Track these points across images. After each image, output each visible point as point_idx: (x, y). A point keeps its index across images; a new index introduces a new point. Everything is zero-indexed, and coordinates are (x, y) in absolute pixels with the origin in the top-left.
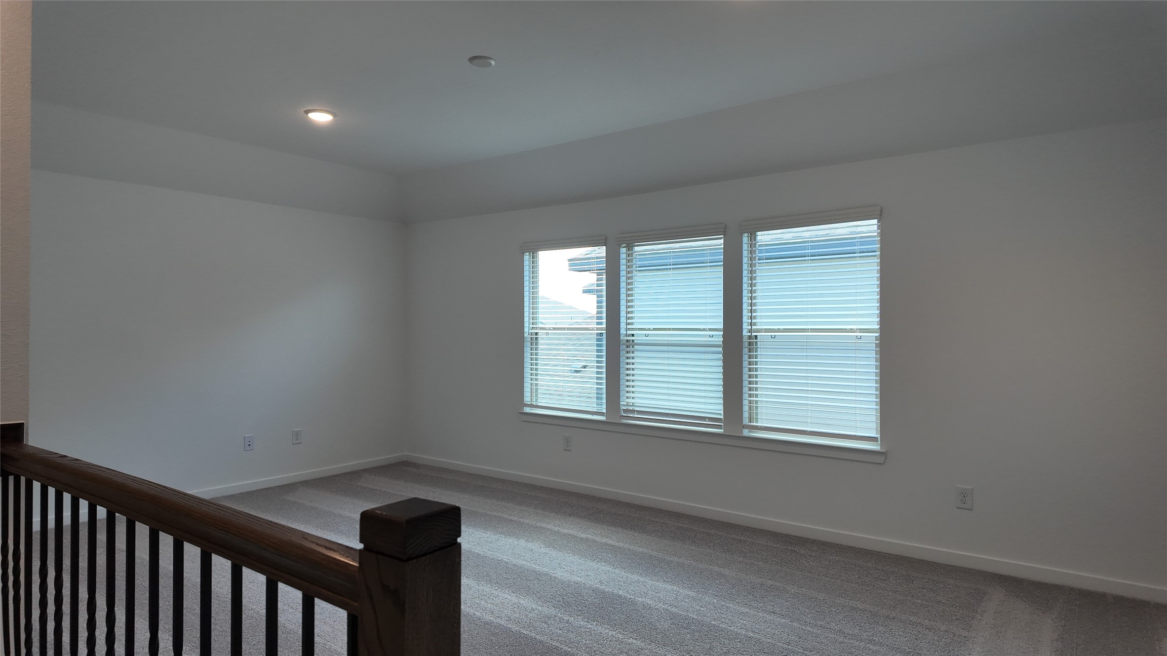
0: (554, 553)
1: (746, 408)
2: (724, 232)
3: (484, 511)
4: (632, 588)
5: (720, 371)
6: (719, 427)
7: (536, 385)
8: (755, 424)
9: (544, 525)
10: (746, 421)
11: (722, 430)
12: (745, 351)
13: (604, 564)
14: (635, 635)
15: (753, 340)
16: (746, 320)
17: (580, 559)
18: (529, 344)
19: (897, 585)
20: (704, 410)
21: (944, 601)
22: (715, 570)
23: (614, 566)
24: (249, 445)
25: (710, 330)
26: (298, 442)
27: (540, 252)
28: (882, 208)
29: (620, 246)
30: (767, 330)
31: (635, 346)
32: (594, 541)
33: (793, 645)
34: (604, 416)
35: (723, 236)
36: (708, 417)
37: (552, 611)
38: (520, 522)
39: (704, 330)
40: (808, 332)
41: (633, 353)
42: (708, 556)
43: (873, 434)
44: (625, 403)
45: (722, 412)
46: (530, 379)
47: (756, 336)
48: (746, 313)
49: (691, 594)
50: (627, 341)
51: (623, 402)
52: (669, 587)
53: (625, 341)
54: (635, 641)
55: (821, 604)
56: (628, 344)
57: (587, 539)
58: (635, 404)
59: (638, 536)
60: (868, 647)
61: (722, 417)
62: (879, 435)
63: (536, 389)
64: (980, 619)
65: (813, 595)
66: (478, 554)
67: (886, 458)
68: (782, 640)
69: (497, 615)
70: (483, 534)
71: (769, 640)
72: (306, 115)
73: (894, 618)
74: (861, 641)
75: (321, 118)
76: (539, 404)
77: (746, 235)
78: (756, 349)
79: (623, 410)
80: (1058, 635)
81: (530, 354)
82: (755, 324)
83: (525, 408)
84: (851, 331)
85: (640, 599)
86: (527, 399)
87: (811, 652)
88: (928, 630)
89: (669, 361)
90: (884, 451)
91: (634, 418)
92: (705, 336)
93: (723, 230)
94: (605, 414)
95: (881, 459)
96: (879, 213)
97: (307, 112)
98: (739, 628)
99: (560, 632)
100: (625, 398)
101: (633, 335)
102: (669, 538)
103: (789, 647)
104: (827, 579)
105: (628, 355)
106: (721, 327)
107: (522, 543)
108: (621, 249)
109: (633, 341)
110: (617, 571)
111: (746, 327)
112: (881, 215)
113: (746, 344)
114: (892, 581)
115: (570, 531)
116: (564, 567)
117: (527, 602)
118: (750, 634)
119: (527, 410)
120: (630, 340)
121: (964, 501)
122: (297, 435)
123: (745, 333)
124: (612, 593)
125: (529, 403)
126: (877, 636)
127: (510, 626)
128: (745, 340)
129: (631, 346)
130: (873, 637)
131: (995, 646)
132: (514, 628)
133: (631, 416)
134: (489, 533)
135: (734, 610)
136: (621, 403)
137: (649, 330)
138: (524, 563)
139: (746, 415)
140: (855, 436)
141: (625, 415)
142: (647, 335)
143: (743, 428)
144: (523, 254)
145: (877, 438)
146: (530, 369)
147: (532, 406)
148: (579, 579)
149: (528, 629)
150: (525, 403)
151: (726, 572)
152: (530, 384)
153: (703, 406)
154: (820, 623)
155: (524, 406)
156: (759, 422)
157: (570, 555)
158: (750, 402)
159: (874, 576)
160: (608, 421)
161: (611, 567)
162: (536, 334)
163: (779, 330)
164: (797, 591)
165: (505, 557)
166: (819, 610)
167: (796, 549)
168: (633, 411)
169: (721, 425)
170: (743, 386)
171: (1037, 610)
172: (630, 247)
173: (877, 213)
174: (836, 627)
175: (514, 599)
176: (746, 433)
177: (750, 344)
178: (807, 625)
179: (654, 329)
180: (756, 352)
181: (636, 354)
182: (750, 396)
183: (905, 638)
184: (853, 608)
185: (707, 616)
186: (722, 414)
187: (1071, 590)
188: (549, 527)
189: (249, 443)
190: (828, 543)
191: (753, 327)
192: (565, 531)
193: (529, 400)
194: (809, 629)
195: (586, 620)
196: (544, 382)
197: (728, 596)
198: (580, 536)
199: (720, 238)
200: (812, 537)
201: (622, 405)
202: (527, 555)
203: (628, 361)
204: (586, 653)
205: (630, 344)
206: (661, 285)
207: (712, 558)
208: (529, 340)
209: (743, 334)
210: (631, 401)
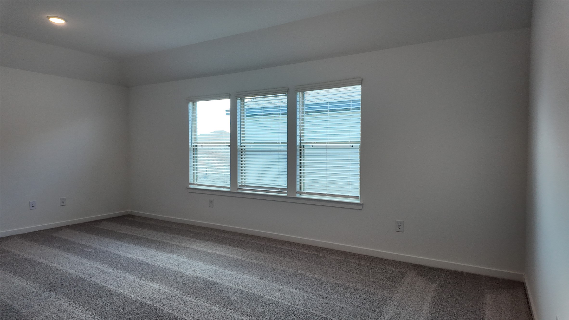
0: (190, 261)
1: (298, 183)
2: (288, 92)
3: (160, 240)
4: (225, 278)
5: (285, 164)
6: (285, 193)
7: (196, 173)
8: (303, 191)
9: (190, 246)
10: (298, 190)
11: (287, 195)
12: (298, 153)
13: (215, 266)
14: (217, 304)
15: (302, 148)
16: (298, 138)
17: (203, 264)
18: (192, 151)
19: (363, 271)
20: (278, 185)
21: (384, 279)
22: (273, 266)
23: (220, 267)
24: (33, 206)
25: (282, 143)
26: (63, 204)
27: (198, 102)
28: (362, 79)
29: (237, 99)
30: (309, 143)
31: (246, 152)
32: (215, 254)
33: (300, 306)
34: (229, 188)
35: (287, 94)
36: (280, 188)
37: (176, 293)
38: (178, 245)
39: (279, 143)
40: (328, 144)
41: (245, 155)
42: (272, 259)
43: (358, 195)
44: (240, 182)
45: (287, 185)
46: (193, 170)
47: (304, 146)
48: (298, 134)
49: (256, 279)
50: (241, 149)
51: (239, 181)
52: (245, 276)
53: (240, 150)
54: (215, 308)
55: (322, 282)
56: (242, 151)
57: (211, 253)
58: (246, 182)
59: (239, 250)
60: (339, 305)
61: (287, 188)
62: (360, 195)
63: (196, 175)
64: (400, 288)
65: (319, 277)
66: (147, 263)
67: (363, 207)
68: (295, 303)
69: (143, 297)
70: (155, 252)
71: (289, 304)
72: (48, 19)
73: (356, 289)
74: (336, 302)
75: (57, 21)
76: (198, 183)
77: (299, 93)
78: (304, 153)
79: (239, 185)
80: (436, 295)
81: (192, 157)
82: (303, 140)
83: (190, 185)
84: (348, 143)
85: (227, 284)
86: (191, 180)
87: (308, 309)
88: (372, 295)
89: (261, 160)
90: (362, 203)
91: (245, 190)
92: (279, 146)
93: (287, 91)
94: (230, 188)
95: (360, 207)
96: (361, 81)
97: (48, 17)
98: (275, 297)
99: (175, 304)
100: (240, 179)
101: (245, 146)
102: (255, 250)
103: (298, 307)
104: (329, 269)
105: (242, 157)
106: (286, 141)
107: (175, 256)
108: (237, 101)
109: (245, 149)
110: (221, 269)
111: (298, 141)
112: (362, 83)
113: (299, 150)
114: (361, 269)
115: (204, 249)
116: (192, 268)
117: (164, 288)
118: (280, 300)
119: (191, 186)
120: (243, 149)
121: (399, 228)
122: (63, 201)
123: (298, 144)
124: (214, 281)
125: (193, 183)
126: (345, 299)
127: (148, 302)
128: (298, 148)
129: (243, 152)
130: (343, 300)
131: (403, 302)
132: (150, 303)
133: (244, 188)
134: (158, 251)
135: (276, 287)
136: (238, 182)
137: (252, 143)
138: (171, 267)
139: (298, 186)
140: (349, 196)
141: (240, 188)
142: (251, 146)
143: (297, 193)
144: (188, 103)
145: (359, 197)
146: (193, 165)
147: (194, 184)
148: (198, 275)
149: (158, 304)
150: (190, 183)
151: (279, 267)
152: (193, 173)
153: (277, 182)
154: (318, 293)
155: (189, 184)
156: (305, 190)
157: (198, 262)
158: (300, 180)
159: (353, 267)
160: (231, 191)
161: (218, 267)
162: (196, 146)
163: (314, 143)
164: (312, 276)
165: (162, 264)
166: (320, 286)
167: (318, 254)
168: (244, 186)
169: (286, 192)
170: (297, 172)
171: (429, 282)
172: (243, 100)
173: (361, 82)
174: (326, 295)
175: (157, 287)
176: (298, 196)
177: (301, 150)
178: (311, 294)
179: (255, 143)
180: (304, 154)
181: (246, 156)
182: (300, 177)
183: (360, 299)
184: (337, 284)
185: (260, 292)
186: (287, 186)
187: (448, 271)
188: (193, 247)
189: (33, 205)
190: (335, 250)
191: (301, 141)
192: (202, 249)
193: (193, 181)
194: (312, 296)
195: (193, 297)
196: (201, 171)
197: (275, 280)
198: (208, 252)
199: (286, 95)
200: (328, 247)
201: (238, 183)
202: (175, 263)
203: (242, 160)
204: (185, 316)
205: (243, 151)
206: (268, 122)
207: (274, 260)
208: (192, 149)
209: (297, 145)
210: (243, 180)
